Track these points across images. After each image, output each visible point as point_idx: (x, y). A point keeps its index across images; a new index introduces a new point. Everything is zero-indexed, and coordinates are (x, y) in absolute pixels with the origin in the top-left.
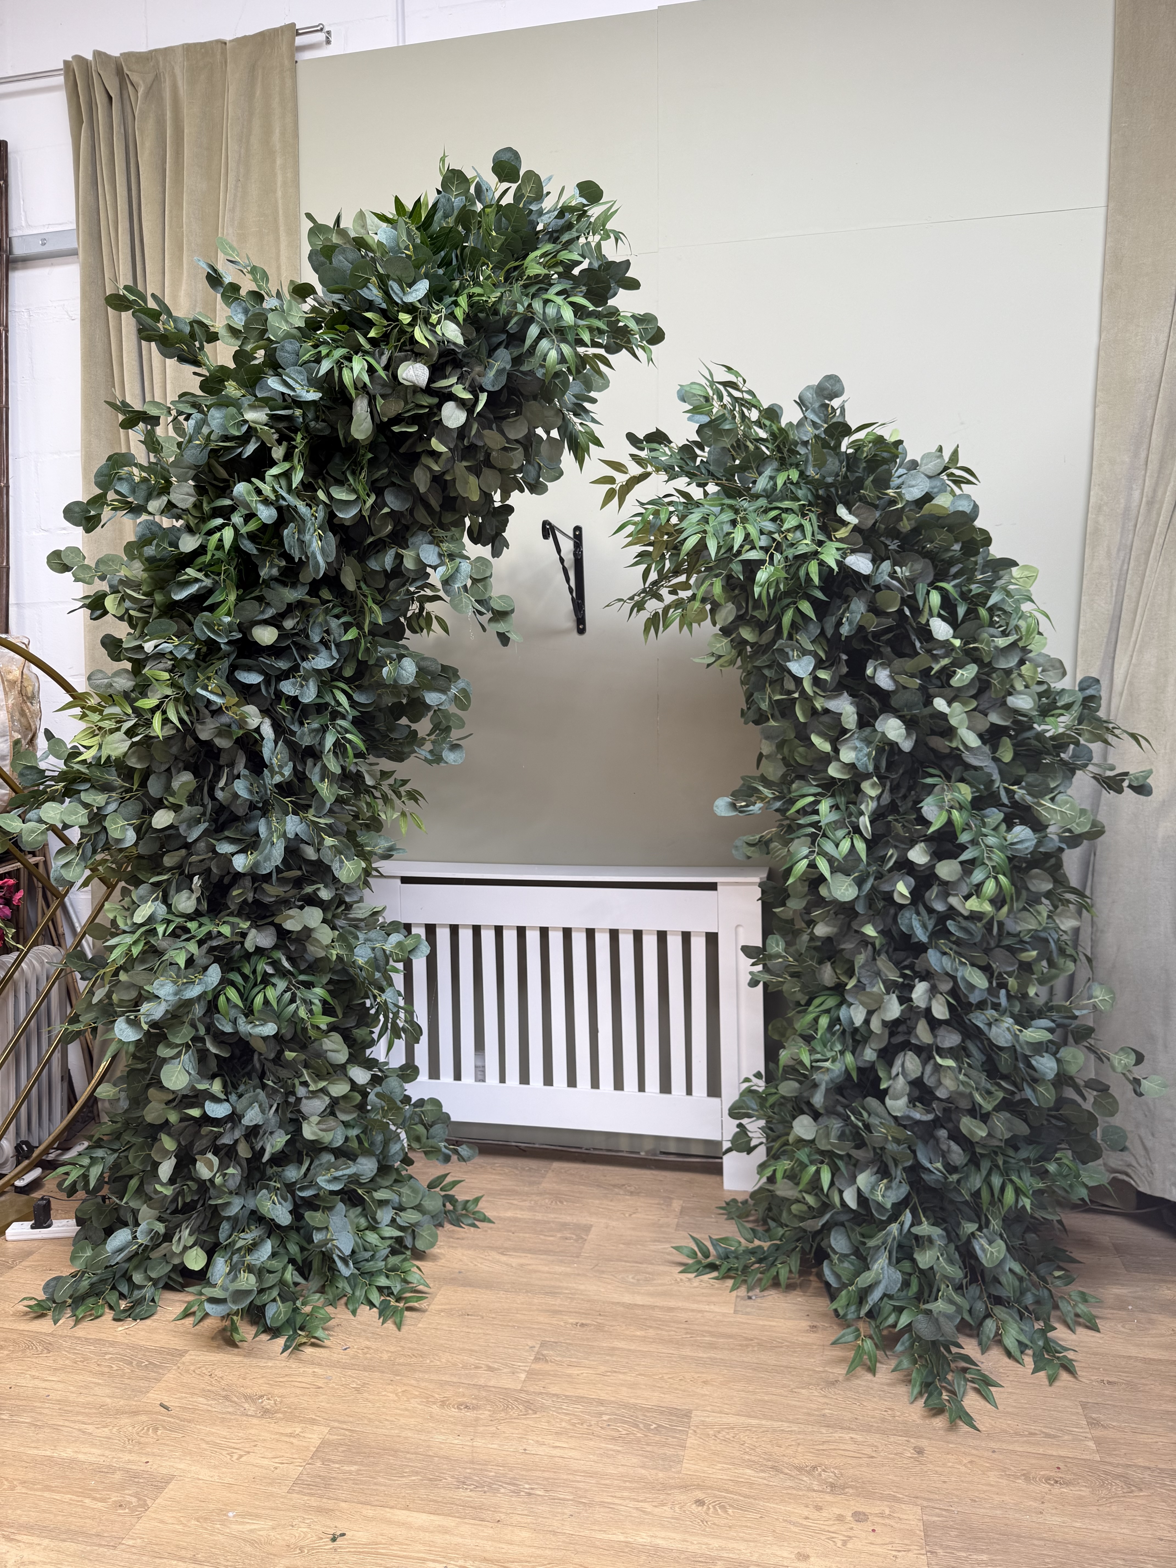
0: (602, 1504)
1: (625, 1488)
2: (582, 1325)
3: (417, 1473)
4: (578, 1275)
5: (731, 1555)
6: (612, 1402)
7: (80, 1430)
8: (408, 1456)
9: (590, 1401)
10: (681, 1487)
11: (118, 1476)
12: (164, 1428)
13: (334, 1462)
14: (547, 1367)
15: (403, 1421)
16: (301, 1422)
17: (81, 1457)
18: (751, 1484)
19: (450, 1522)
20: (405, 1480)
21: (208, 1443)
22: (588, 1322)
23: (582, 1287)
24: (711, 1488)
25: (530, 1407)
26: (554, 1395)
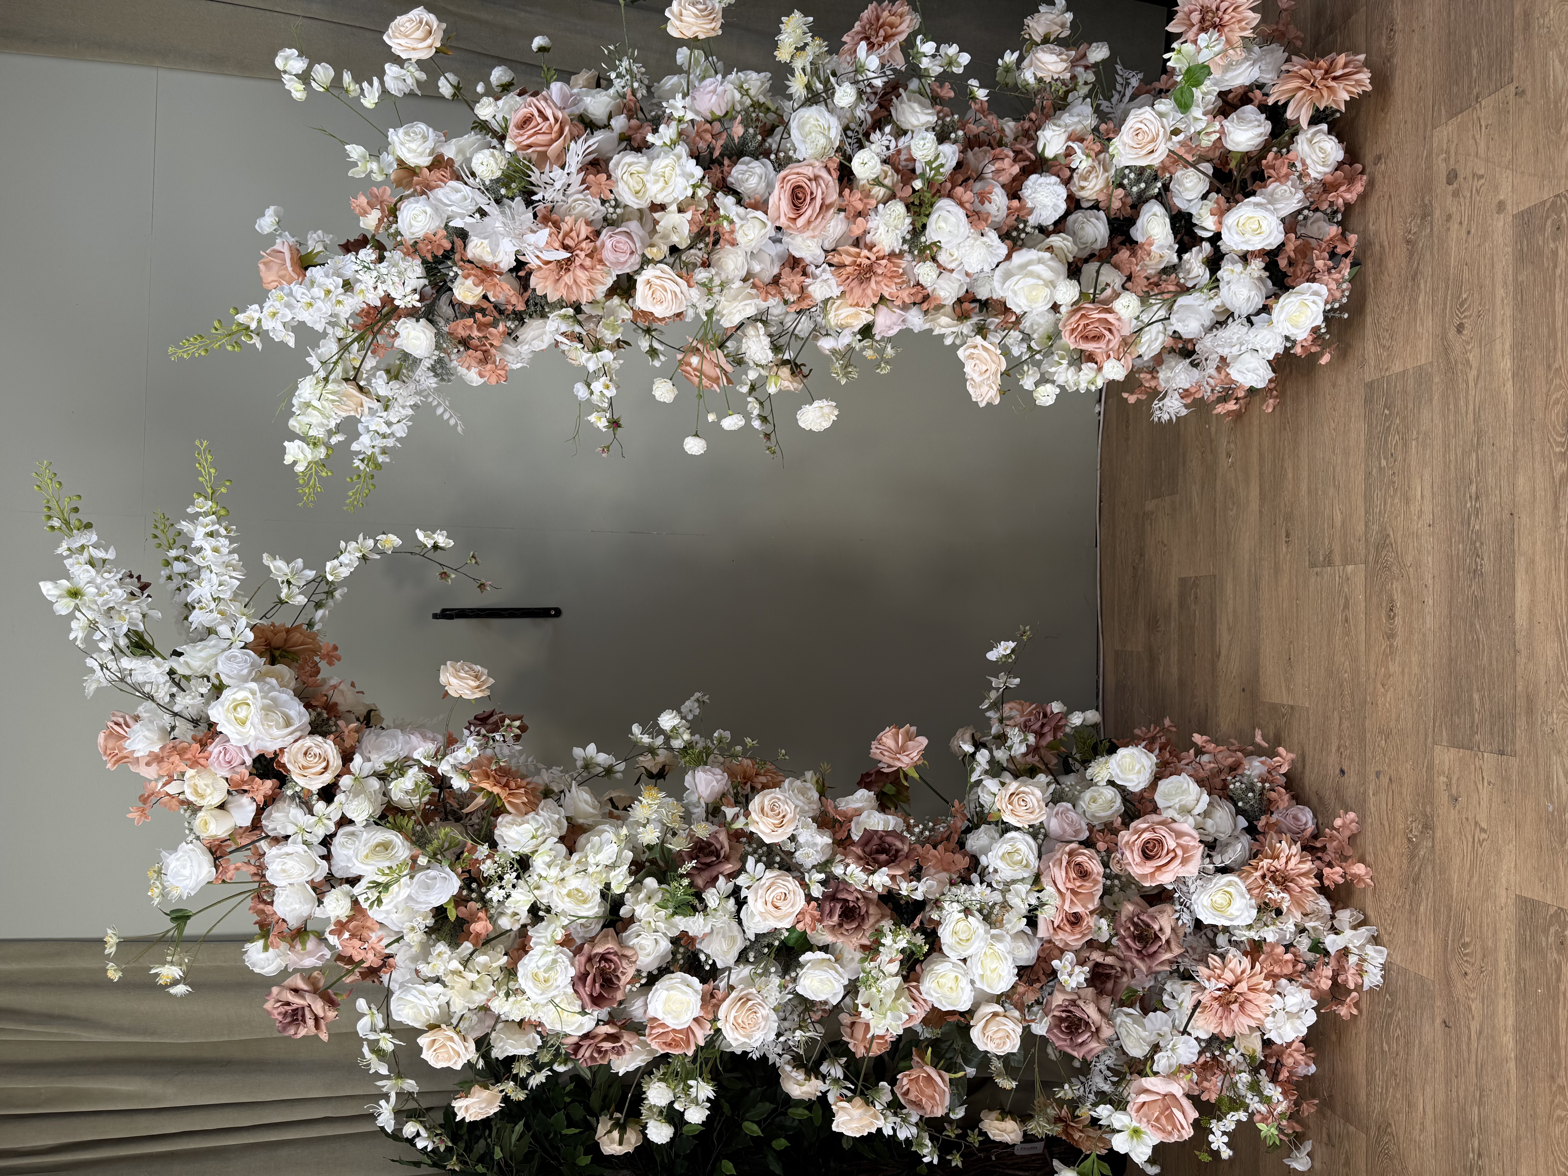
0: (1476, 420)
1: (1456, 406)
2: (1287, 536)
3: (1472, 625)
4: (1234, 566)
5: (1510, 272)
6: (1367, 465)
7: (1478, 1039)
8: (1454, 644)
9: (1368, 488)
10: (1447, 354)
11: (1527, 964)
12: (1462, 936)
13: (1473, 723)
14: (1337, 548)
15: (1416, 670)
16: (1432, 782)
17: (1510, 1021)
18: (1434, 290)
19: (1521, 565)
20: (1482, 636)
21: (1471, 877)
22: (1284, 530)
23: (1247, 556)
24: (1443, 327)
25: (1383, 543)
26: (1366, 526)
